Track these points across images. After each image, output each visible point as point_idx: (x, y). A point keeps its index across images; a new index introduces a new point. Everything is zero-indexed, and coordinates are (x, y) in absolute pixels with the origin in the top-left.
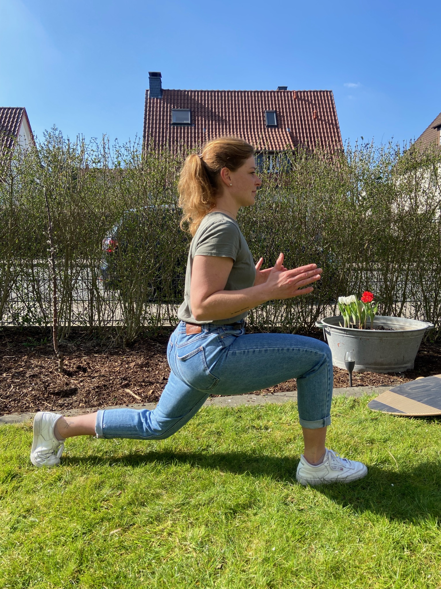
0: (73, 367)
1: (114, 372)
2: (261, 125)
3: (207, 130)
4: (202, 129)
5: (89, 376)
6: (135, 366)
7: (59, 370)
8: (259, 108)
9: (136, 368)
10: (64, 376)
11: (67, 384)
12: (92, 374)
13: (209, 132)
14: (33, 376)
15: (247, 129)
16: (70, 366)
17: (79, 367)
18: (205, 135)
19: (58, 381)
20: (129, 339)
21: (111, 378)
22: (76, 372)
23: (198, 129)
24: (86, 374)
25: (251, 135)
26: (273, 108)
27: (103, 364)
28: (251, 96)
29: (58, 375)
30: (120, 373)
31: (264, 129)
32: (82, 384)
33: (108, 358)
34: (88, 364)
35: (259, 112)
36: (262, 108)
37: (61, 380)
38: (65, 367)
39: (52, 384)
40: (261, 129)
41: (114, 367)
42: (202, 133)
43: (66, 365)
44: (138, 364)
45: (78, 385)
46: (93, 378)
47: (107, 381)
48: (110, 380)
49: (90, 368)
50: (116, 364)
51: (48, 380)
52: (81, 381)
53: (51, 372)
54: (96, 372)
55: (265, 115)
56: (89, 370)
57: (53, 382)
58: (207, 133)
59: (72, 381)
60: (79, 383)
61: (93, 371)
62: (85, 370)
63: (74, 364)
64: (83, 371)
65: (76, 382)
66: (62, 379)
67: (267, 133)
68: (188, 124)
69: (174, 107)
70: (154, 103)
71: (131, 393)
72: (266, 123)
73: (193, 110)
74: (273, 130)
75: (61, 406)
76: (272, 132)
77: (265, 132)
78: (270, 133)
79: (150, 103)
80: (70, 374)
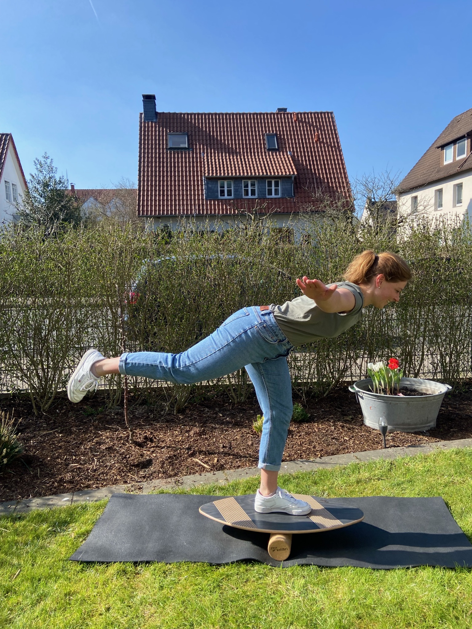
1: (178, 442)
2: (261, 148)
3: (205, 155)
4: (200, 153)
8: (259, 131)
13: (207, 156)
18: (204, 160)
23: (196, 154)
25: (252, 159)
26: (273, 131)
28: (250, 119)
29: (131, 447)
30: (183, 442)
31: (265, 153)
32: (154, 455)
35: (259, 135)
36: (262, 131)
39: (128, 456)
40: (262, 153)
41: (176, 436)
42: (200, 158)
50: (177, 432)
51: (124, 452)
54: (162, 441)
55: (265, 137)
56: (155, 440)
58: (205, 158)
64: (150, 441)
66: (135, 450)
67: (268, 157)
68: (185, 148)
69: (170, 131)
70: (148, 127)
71: (200, 462)
72: (267, 146)
73: (190, 133)
74: (274, 154)
75: (144, 477)
76: (273, 156)
77: (266, 156)
78: (271, 157)
79: (145, 127)
80: (140, 445)
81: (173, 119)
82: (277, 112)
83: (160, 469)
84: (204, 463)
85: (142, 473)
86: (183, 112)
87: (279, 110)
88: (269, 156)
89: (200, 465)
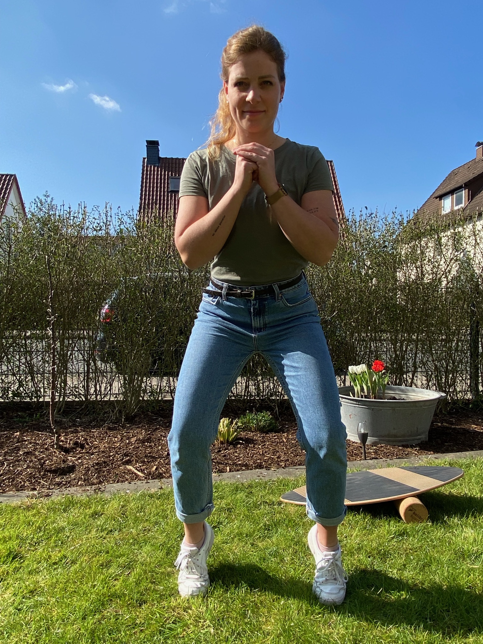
0: (70, 444)
1: (115, 448)
5: (87, 453)
6: (136, 441)
7: (55, 446)
9: (137, 443)
10: (60, 452)
11: (64, 461)
12: (90, 450)
14: (27, 454)
16: (66, 442)
17: (76, 444)
19: (55, 458)
20: (128, 413)
21: (111, 454)
22: (73, 448)
24: (84, 451)
27: (102, 440)
29: (55, 452)
30: (120, 448)
32: (80, 461)
33: (106, 433)
34: (86, 439)
37: (57, 457)
38: (61, 443)
39: (48, 461)
41: (114, 443)
43: (62, 441)
44: (139, 440)
45: (76, 462)
46: (92, 455)
47: (107, 457)
48: (110, 456)
49: (88, 444)
50: (116, 439)
51: (43, 457)
52: (79, 458)
53: (46, 449)
54: (95, 448)
56: (87, 446)
57: (49, 459)
59: (69, 458)
60: (77, 460)
62: (82, 447)
63: (71, 440)
65: (73, 459)
66: (59, 455)
69: (172, 175)
70: (151, 171)
79: (147, 170)
80: (67, 451)
81: (176, 164)
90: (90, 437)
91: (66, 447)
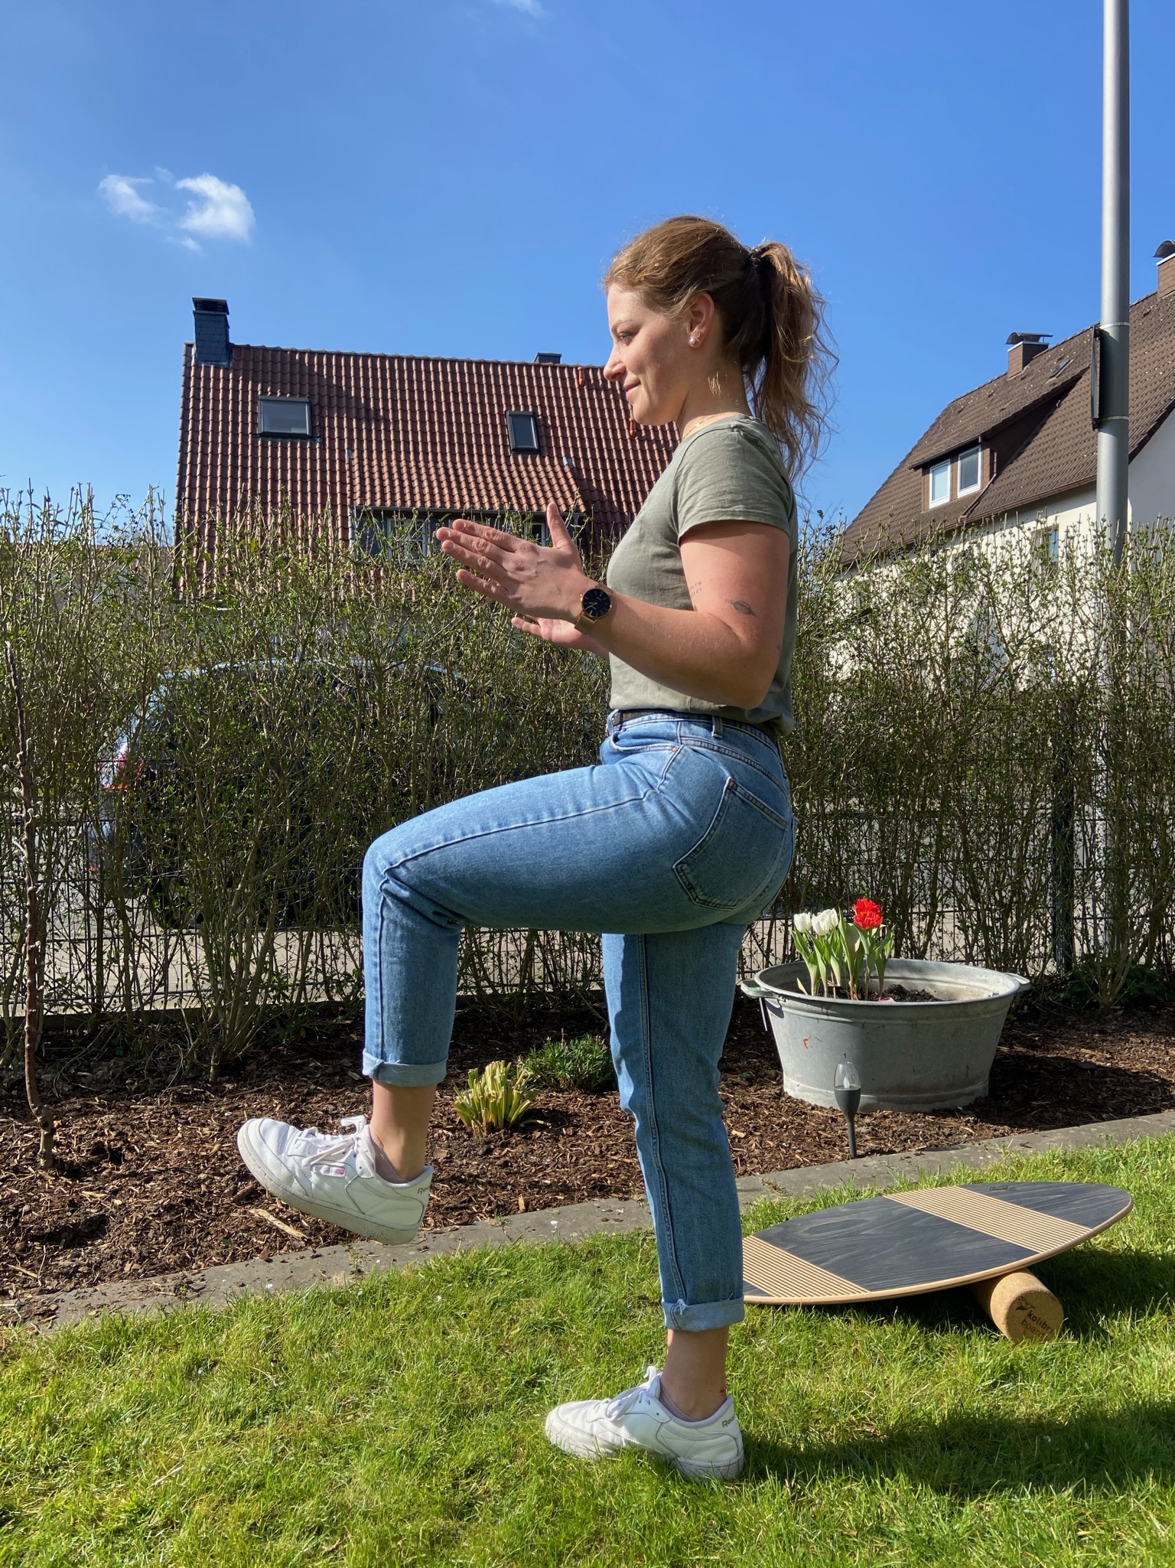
1: (208, 1158)
2: (497, 446)
3: (355, 454)
4: (342, 450)
5: (134, 1175)
7: (42, 1162)
8: (491, 405)
10: (57, 1178)
11: (74, 1205)
12: (139, 1166)
13: (360, 458)
15: (462, 455)
16: (69, 1145)
17: (98, 1150)
18: (351, 466)
19: (45, 1197)
20: (227, 1053)
21: (202, 1176)
22: (91, 1164)
23: (332, 450)
24: (122, 1170)
25: (474, 471)
26: (526, 406)
27: (168, 1133)
28: (471, 374)
29: (41, 1177)
30: (223, 1158)
31: (507, 457)
32: (118, 1202)
33: (176, 1113)
34: (121, 1134)
35: (493, 415)
36: (500, 406)
37: (51, 1192)
38: (54, 1151)
39: (26, 1208)
40: (498, 456)
41: (203, 1142)
42: (342, 461)
43: (58, 1144)
45: (108, 1206)
46: (147, 1182)
47: (190, 1186)
48: (199, 1183)
49: (132, 1150)
50: (206, 1130)
51: (12, 1195)
52: (114, 1193)
53: (16, 1170)
54: (154, 1160)
55: (507, 421)
56: (129, 1156)
57: (29, 1200)
58: (355, 461)
60: (109, 1200)
61: (140, 1158)
62: (116, 1157)
63: (80, 1139)
64: (112, 1161)
65: (99, 1196)
66: (53, 1189)
67: (513, 467)
68: (302, 437)
69: (264, 392)
70: (207, 379)
71: (271, 1218)
72: (511, 442)
73: (316, 400)
74: (529, 461)
75: (69, 1275)
76: (526, 465)
77: (508, 465)
78: (522, 468)
79: (197, 377)
80: (75, 1172)
81: (274, 363)
82: (537, 362)
83: (133, 1249)
84: (284, 1221)
85: (67, 1263)
86: (300, 348)
87: (542, 357)
88: (517, 465)
89: (271, 1229)
90: (133, 1127)
91: (72, 1162)
